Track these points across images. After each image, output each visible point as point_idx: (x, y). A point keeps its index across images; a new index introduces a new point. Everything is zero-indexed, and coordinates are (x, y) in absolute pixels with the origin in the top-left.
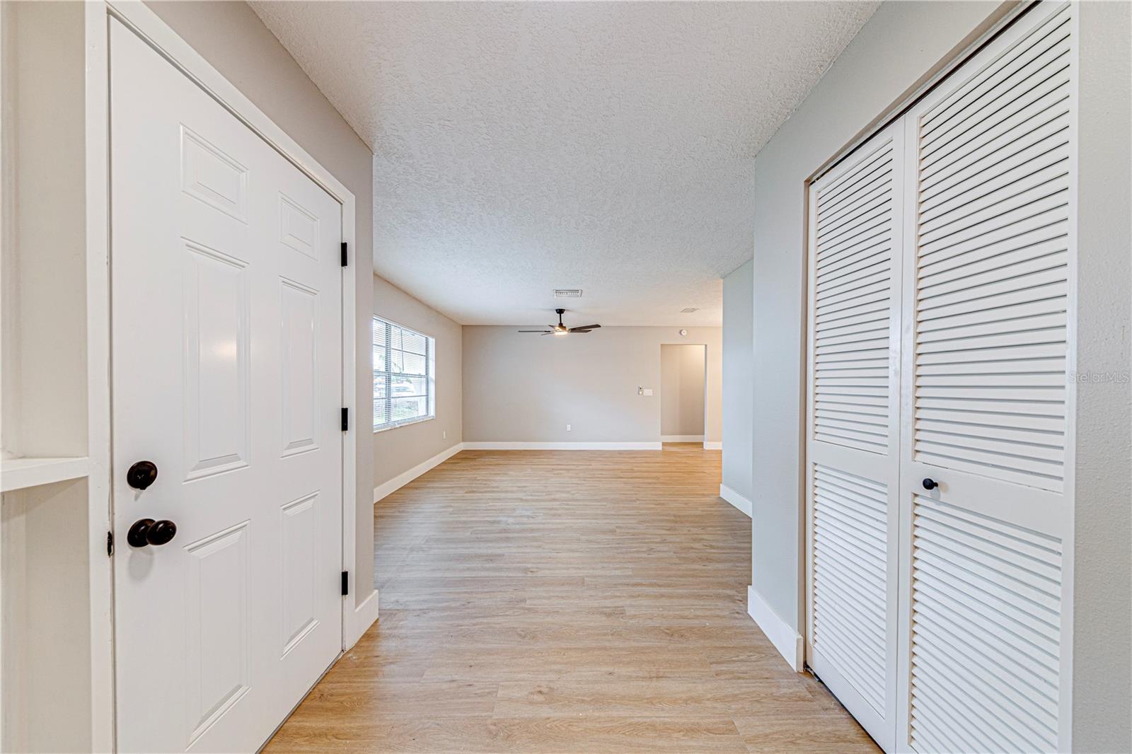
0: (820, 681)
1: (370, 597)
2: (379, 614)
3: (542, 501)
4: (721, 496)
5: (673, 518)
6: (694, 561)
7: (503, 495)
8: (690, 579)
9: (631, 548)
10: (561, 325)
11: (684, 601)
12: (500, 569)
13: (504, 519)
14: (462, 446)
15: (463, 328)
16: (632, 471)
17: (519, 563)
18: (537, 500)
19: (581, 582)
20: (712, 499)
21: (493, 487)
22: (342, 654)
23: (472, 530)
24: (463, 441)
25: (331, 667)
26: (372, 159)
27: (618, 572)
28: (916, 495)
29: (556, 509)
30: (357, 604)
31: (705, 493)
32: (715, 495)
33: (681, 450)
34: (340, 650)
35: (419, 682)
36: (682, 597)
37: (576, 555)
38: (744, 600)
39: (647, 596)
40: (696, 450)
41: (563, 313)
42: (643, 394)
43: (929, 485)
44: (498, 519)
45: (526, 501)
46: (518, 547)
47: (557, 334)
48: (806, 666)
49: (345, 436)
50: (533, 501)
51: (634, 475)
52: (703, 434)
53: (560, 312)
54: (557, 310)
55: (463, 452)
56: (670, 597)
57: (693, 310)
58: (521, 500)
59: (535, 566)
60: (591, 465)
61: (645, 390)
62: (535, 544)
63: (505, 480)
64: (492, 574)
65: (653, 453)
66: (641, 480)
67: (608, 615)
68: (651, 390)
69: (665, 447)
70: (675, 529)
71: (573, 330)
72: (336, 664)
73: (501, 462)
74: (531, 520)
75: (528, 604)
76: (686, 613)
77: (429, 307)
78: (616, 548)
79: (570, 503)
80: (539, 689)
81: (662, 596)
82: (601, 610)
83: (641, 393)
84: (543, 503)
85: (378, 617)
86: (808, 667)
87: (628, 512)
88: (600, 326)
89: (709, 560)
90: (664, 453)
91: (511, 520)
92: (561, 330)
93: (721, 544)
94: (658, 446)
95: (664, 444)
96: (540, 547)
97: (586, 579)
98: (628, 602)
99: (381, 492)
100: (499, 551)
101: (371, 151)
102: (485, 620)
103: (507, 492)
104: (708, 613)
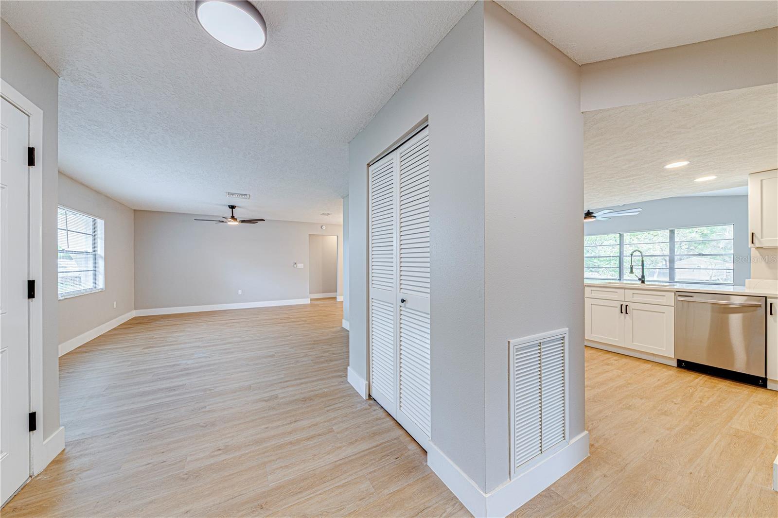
0: (375, 400)
1: (57, 432)
2: (66, 446)
3: (217, 345)
4: (343, 326)
5: (313, 342)
6: (322, 363)
7: (182, 346)
8: (320, 372)
9: (284, 363)
10: (233, 217)
11: (315, 383)
12: (184, 393)
13: (184, 362)
14: (134, 314)
15: (134, 213)
16: (289, 318)
17: (199, 387)
18: (213, 346)
19: (249, 388)
20: (339, 328)
21: (171, 342)
22: (30, 479)
23: (153, 374)
24: (135, 309)
25: (20, 490)
26: (58, 80)
27: (275, 378)
28: (401, 306)
29: (230, 349)
30: (44, 439)
31: (334, 326)
32: (339, 326)
33: (322, 303)
34: (29, 476)
35: (118, 473)
36: (313, 381)
37: (245, 373)
38: (346, 376)
39: (293, 386)
40: (332, 302)
41: (234, 208)
42: (297, 267)
43: (403, 301)
44: (179, 362)
45: (205, 347)
46: (198, 377)
47: (229, 223)
48: (370, 395)
49: (31, 303)
50: (210, 346)
51: (290, 320)
52: (336, 292)
53: (232, 207)
54: (229, 206)
55: (135, 318)
56: (306, 383)
57: (328, 214)
58: (199, 347)
59: (212, 386)
60: (258, 317)
61: (298, 264)
62: (213, 373)
63: (183, 335)
64: (174, 398)
65: (305, 306)
66: (295, 323)
67: (266, 401)
68: (303, 264)
69: (312, 302)
70: (314, 348)
71: (243, 221)
72: (24, 487)
73: (178, 323)
74: (208, 359)
75: (208, 409)
76: (315, 388)
77: (98, 193)
78: (274, 365)
79: (240, 344)
80: (218, 449)
81: (302, 383)
82: (262, 399)
83: (295, 266)
84: (218, 347)
85: (64, 447)
86: (371, 396)
87: (284, 343)
88: (264, 220)
89: (331, 361)
90: (311, 305)
91: (189, 362)
92: (232, 221)
93: (340, 352)
94: (307, 301)
95: (311, 300)
96: (216, 374)
97: (252, 386)
98: (280, 391)
99: (65, 348)
100: (181, 383)
101: (57, 74)
102: (172, 426)
103: (186, 343)
104: (327, 386)
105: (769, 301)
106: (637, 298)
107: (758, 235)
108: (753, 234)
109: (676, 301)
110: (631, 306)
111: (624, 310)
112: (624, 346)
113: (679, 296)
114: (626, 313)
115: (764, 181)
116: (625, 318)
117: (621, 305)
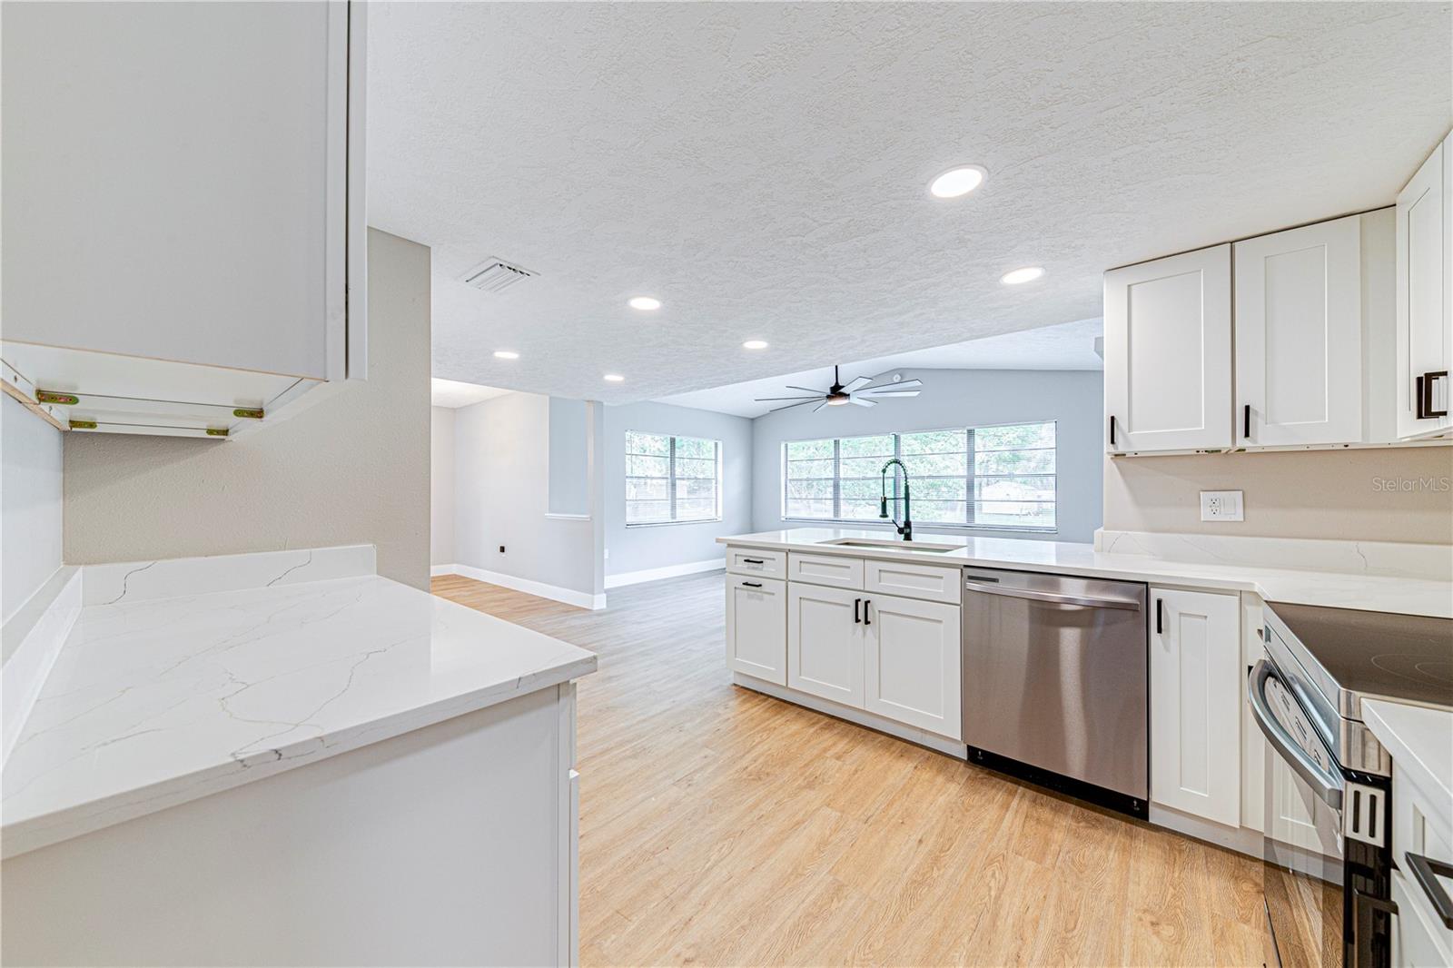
105: (1155, 594)
106: (889, 584)
107: (1122, 423)
108: (1113, 418)
109: (965, 592)
110: (878, 603)
111: (862, 613)
112: (862, 708)
113: (971, 578)
114: (867, 622)
115: (1133, 287)
116: (864, 633)
117: (857, 601)
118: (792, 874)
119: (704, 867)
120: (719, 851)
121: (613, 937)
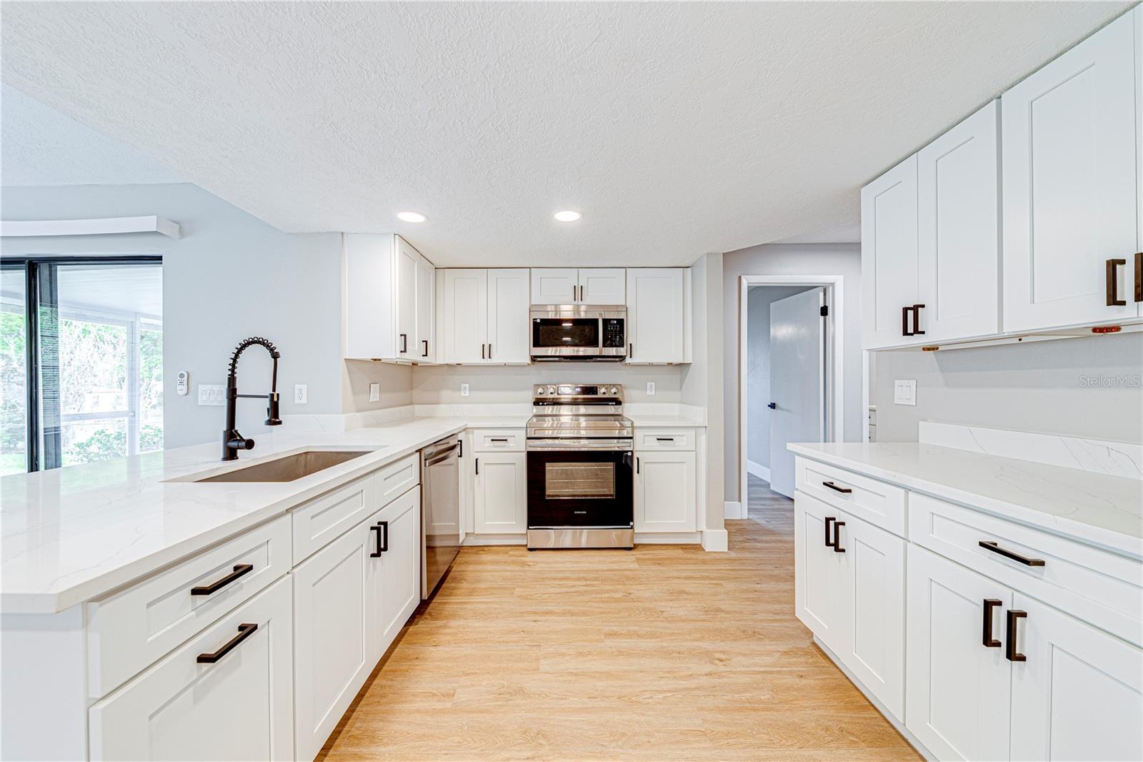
118: (623, 655)
119: (673, 695)
120: (651, 698)
121: (762, 697)
